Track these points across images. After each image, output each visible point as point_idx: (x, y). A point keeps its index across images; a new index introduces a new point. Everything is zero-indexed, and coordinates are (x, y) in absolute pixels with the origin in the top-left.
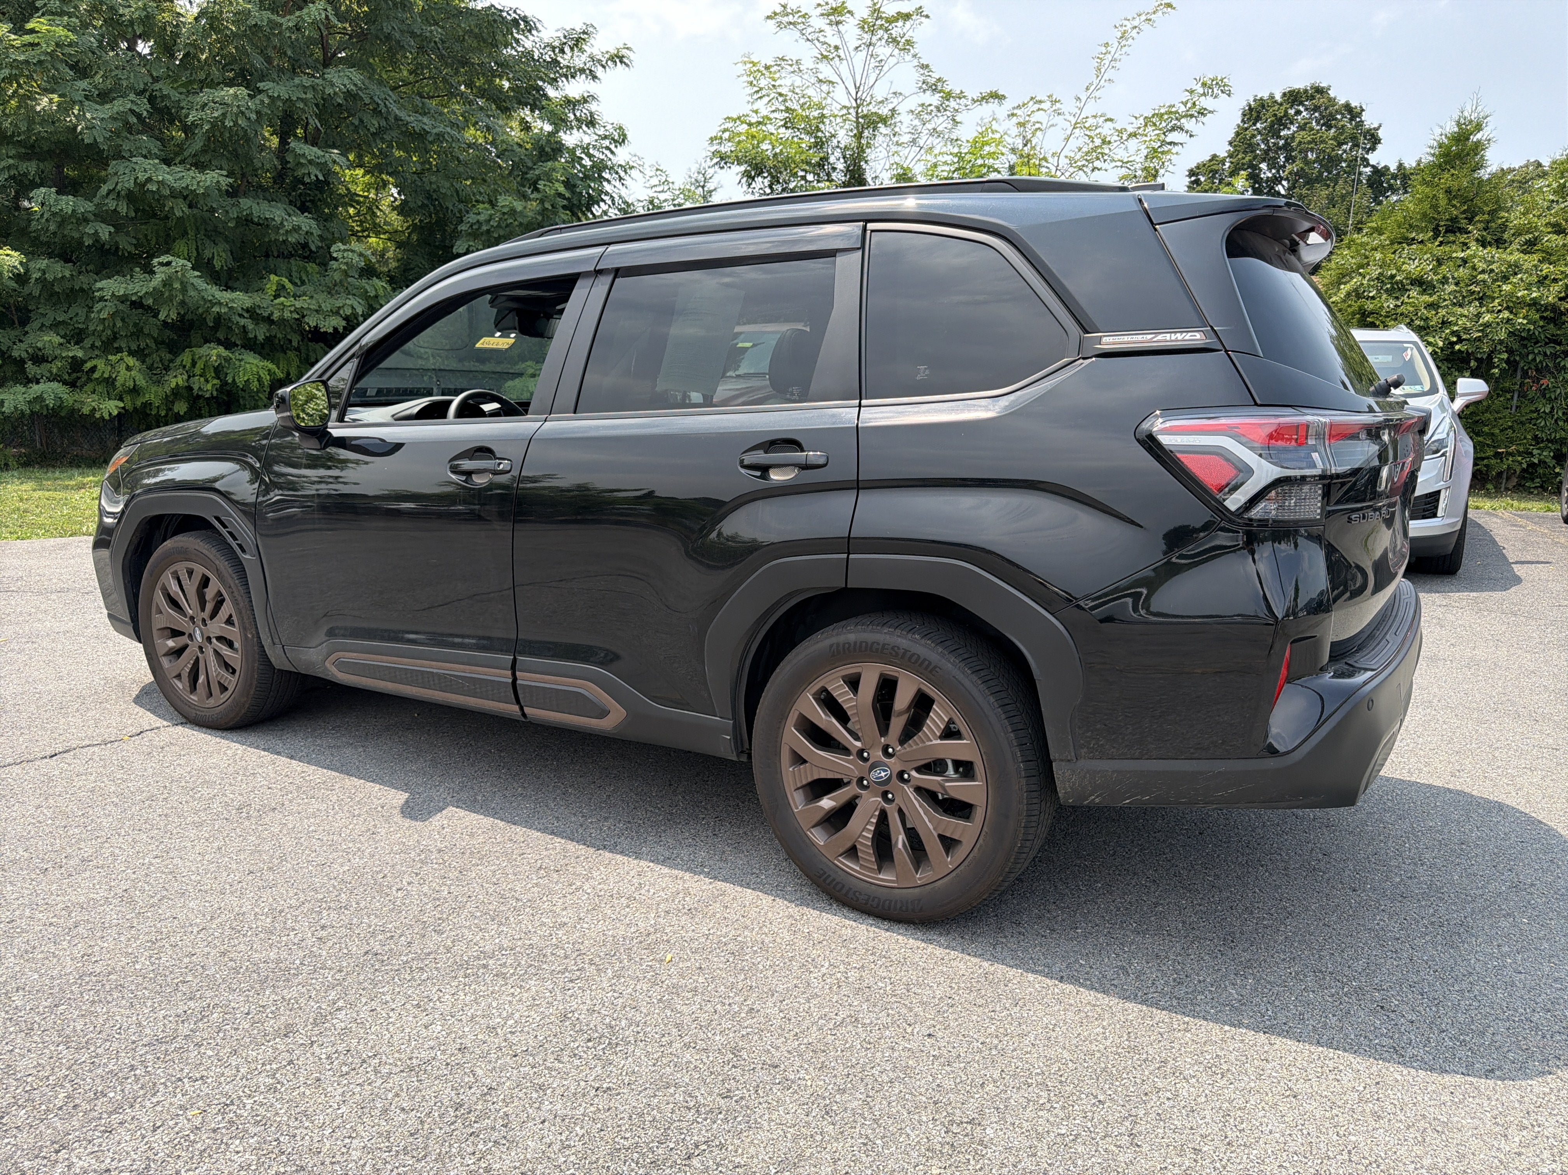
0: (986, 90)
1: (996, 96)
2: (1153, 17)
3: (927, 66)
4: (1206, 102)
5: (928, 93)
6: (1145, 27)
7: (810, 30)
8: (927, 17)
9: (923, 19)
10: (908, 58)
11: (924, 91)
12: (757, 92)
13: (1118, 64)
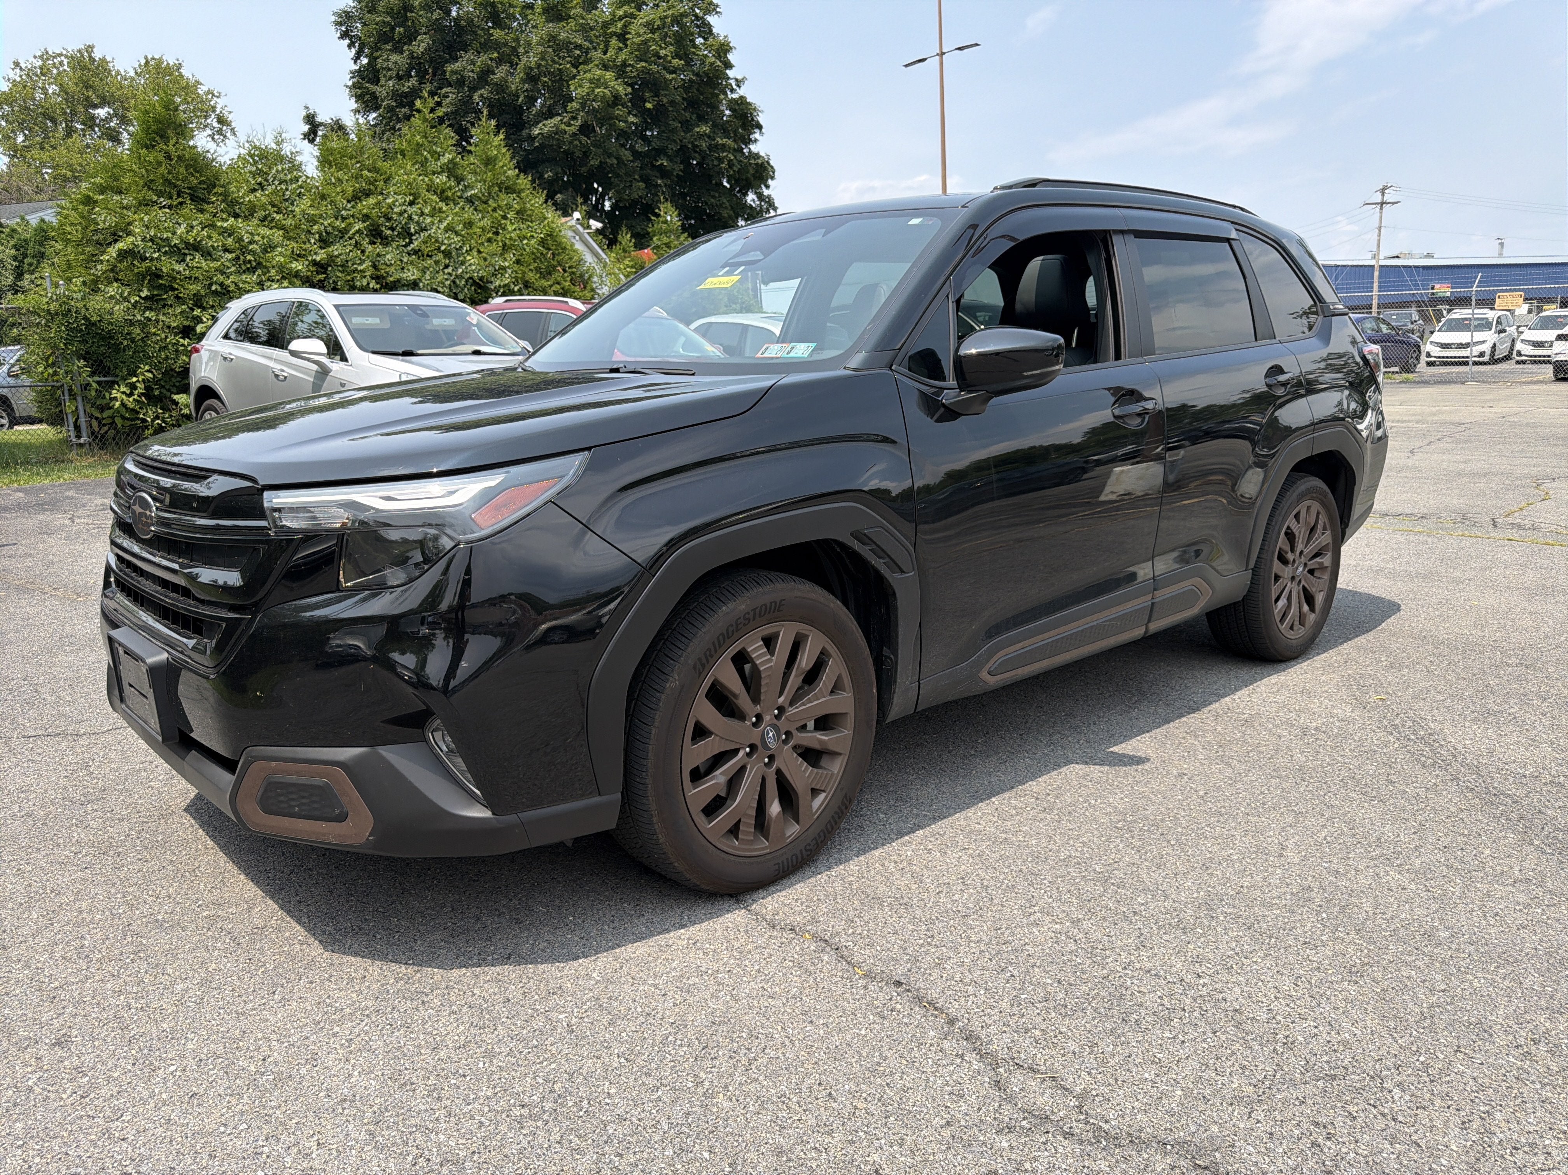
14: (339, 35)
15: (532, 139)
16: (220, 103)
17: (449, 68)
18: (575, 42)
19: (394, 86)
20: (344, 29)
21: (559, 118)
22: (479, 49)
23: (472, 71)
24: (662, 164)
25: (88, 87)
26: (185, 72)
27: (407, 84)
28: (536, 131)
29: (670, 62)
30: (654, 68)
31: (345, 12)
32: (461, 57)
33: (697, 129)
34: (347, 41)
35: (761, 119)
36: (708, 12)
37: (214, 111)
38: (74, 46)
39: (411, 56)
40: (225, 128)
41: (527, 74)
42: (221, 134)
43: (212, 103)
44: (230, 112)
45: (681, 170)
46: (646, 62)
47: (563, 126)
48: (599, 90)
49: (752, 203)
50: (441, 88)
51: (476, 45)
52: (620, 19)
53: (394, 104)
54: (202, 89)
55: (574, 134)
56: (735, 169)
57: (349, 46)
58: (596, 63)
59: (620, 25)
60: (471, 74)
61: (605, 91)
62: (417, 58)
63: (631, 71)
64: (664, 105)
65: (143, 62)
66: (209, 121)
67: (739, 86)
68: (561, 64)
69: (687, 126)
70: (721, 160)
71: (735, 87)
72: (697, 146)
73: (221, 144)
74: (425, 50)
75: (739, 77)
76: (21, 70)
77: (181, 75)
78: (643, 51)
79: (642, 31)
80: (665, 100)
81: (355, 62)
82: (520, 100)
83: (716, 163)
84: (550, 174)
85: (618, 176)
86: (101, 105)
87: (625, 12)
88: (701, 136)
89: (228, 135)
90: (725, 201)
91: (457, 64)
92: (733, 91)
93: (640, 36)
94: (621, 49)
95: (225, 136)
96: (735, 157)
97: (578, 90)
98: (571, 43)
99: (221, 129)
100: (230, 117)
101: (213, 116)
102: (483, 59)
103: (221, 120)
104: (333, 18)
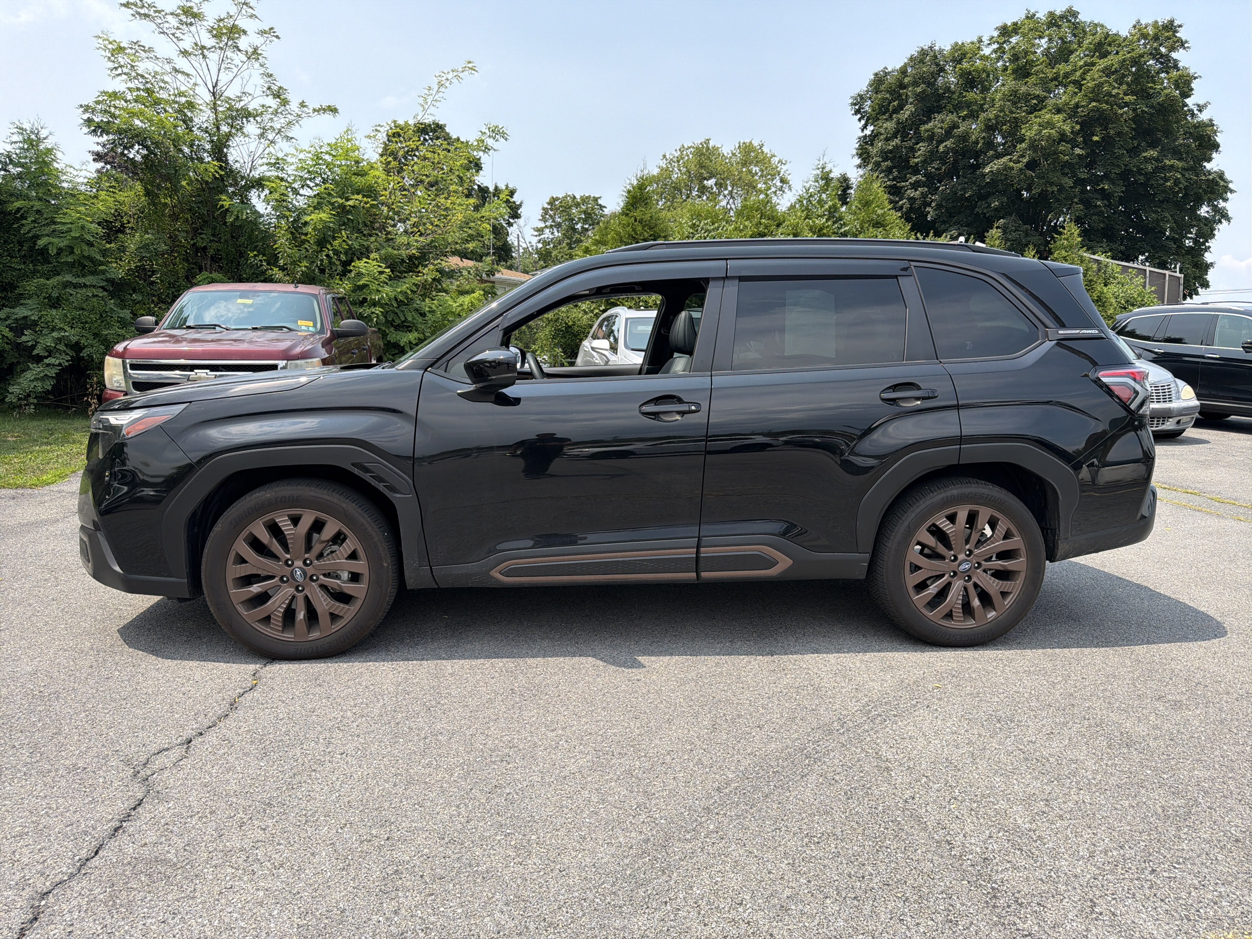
0: (324, 105)
1: (333, 110)
2: (461, 75)
3: (271, 75)
4: (490, 142)
5: (271, 97)
6: (455, 81)
7: (166, 25)
8: (277, 37)
9: (274, 39)
10: (257, 65)
11: (267, 95)
12: (116, 68)
13: (437, 104)
14: (853, 112)
15: (984, 176)
16: (783, 169)
17: (923, 128)
18: (1034, 94)
19: (882, 146)
20: (857, 107)
21: (1009, 157)
22: (952, 110)
23: (942, 128)
24: (1103, 188)
25: (702, 167)
26: (766, 149)
27: (892, 144)
28: (987, 170)
29: (1123, 99)
30: (1105, 106)
31: (859, 95)
32: (935, 118)
33: (1145, 154)
34: (859, 116)
35: (1219, 139)
36: (1172, 49)
37: (779, 174)
38: (698, 141)
39: (898, 123)
40: (784, 186)
41: (986, 125)
42: (781, 190)
43: (778, 169)
44: (789, 174)
45: (1122, 192)
46: (1098, 101)
47: (1011, 164)
48: (1046, 131)
49: (1206, 215)
50: (917, 144)
51: (949, 107)
52: (1081, 68)
53: (881, 160)
54: (775, 160)
55: (1021, 169)
56: (1181, 186)
57: (860, 120)
58: (1050, 108)
59: (1078, 73)
60: (939, 130)
61: (1051, 131)
62: (902, 123)
63: (1082, 111)
64: (1111, 137)
65: (737, 146)
66: (774, 182)
67: (1200, 111)
68: (1018, 113)
69: (1134, 152)
70: (1166, 180)
71: (1196, 112)
72: (1142, 169)
73: (780, 197)
74: (909, 116)
75: (1201, 103)
76: (666, 160)
77: (763, 152)
78: (1096, 94)
79: (1096, 76)
80: (1112, 132)
81: (863, 130)
82: (979, 146)
83: (1161, 182)
84: (997, 203)
85: (1058, 200)
86: (710, 178)
87: (1086, 62)
88: (1147, 160)
89: (786, 190)
90: (1167, 215)
91: (930, 124)
92: (1193, 115)
93: (1094, 80)
94: (1076, 93)
95: (783, 192)
96: (1183, 175)
97: (1029, 132)
98: (1030, 95)
99: (782, 187)
100: (789, 178)
101: (778, 178)
102: (951, 118)
103: (783, 181)
104: (850, 101)
